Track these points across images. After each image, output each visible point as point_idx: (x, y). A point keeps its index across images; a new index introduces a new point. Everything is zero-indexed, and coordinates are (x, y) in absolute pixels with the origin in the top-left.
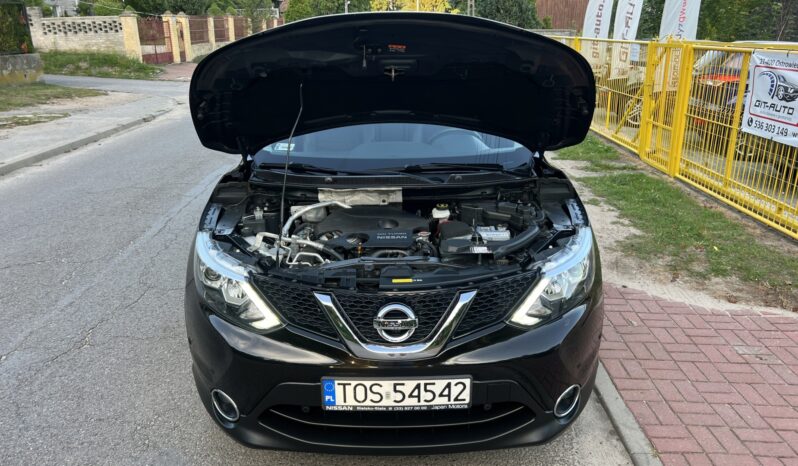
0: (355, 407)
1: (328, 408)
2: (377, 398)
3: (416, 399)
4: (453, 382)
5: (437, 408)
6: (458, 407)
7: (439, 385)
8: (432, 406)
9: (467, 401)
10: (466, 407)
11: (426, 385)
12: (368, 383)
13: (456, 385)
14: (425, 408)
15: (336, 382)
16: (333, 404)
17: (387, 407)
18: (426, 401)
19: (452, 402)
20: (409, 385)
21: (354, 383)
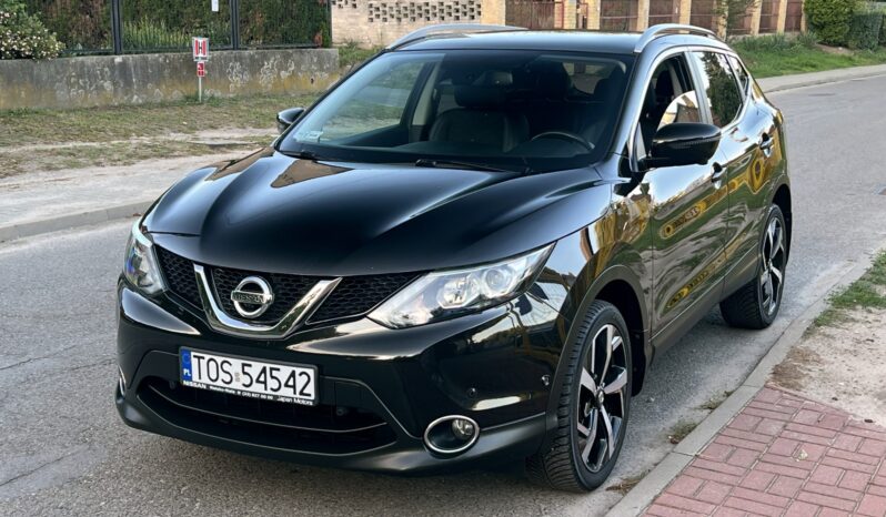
0: (208, 386)
1: (186, 383)
3: (263, 385)
4: (298, 370)
6: (303, 402)
7: (284, 371)
8: (277, 397)
9: (313, 397)
11: (272, 369)
12: (219, 359)
13: (301, 374)
14: (271, 398)
15: (193, 354)
16: (190, 379)
18: (272, 389)
19: (298, 395)
20: (256, 367)
21: (207, 357)
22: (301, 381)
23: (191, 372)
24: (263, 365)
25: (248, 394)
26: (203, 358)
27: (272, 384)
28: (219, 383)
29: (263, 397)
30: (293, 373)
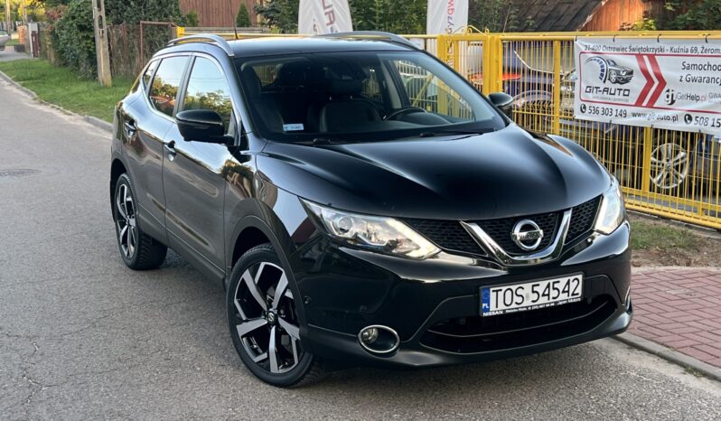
0: (504, 311)
1: (485, 314)
2: (519, 300)
4: (572, 278)
5: (561, 303)
6: (575, 300)
10: (579, 299)
12: (514, 288)
14: (553, 304)
15: (492, 289)
17: (527, 307)
19: (570, 297)
21: (504, 288)
22: (573, 285)
23: (489, 305)
24: (547, 282)
25: (537, 307)
26: (501, 290)
27: (554, 293)
28: (514, 306)
29: (548, 305)
30: (569, 281)
